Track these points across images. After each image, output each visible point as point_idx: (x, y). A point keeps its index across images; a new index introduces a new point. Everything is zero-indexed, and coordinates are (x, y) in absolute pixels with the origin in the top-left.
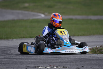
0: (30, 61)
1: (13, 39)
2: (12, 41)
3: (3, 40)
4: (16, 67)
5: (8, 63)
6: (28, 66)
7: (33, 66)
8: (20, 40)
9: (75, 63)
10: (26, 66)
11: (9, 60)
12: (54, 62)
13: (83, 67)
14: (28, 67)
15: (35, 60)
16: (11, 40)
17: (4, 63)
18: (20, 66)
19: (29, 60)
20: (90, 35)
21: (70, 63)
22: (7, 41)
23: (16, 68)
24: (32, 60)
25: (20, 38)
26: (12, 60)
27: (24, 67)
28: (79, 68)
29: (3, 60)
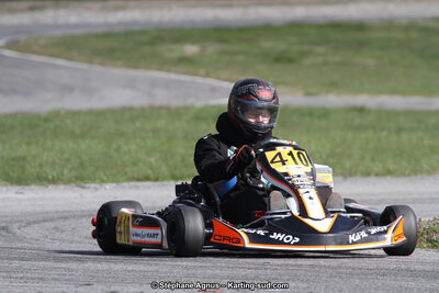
0: (133, 270)
1: (103, 181)
2: (96, 189)
3: (62, 186)
5: (42, 278)
6: (113, 288)
8: (130, 188)
9: (308, 280)
10: (107, 289)
11: (49, 264)
15: (151, 268)
16: (93, 185)
17: (21, 278)
18: (81, 289)
19: (130, 268)
20: (415, 171)
22: (78, 189)
24: (142, 268)
25: (129, 180)
26: (63, 265)
29: (26, 264)
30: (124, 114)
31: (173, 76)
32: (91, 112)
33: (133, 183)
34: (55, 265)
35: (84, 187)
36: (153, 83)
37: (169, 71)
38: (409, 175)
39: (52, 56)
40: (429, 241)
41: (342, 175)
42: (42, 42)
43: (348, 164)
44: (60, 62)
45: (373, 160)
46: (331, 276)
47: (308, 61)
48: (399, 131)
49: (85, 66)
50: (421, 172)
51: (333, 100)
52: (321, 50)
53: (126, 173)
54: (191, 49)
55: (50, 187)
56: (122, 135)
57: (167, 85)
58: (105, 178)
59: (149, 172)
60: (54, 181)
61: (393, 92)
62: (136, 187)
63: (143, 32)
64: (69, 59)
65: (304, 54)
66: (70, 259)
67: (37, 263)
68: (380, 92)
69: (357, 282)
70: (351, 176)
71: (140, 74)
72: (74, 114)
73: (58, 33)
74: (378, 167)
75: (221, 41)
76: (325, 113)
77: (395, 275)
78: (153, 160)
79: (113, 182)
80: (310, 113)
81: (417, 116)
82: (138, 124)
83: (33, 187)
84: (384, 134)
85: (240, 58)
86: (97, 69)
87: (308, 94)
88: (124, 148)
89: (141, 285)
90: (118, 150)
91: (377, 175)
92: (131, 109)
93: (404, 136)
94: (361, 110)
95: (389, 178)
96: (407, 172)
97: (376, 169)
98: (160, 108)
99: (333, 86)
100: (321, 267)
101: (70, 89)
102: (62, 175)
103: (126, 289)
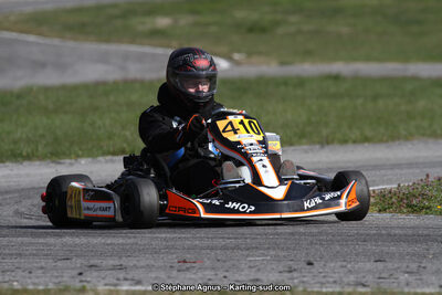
0: (111, 244)
1: (78, 156)
2: (71, 164)
3: (38, 163)
4: (42, 268)
5: (16, 254)
6: (92, 262)
7: (111, 262)
8: (107, 162)
9: (288, 249)
10: (86, 263)
11: (26, 240)
12: (202, 249)
13: (310, 264)
14: (91, 266)
15: (129, 241)
16: (68, 161)
18: (59, 264)
19: (109, 242)
20: (393, 137)
21: (269, 248)
22: (53, 165)
23: (40, 271)
24: (121, 241)
25: (104, 154)
26: (41, 240)
27: (73, 269)
28: (295, 270)
29: (5, 241)
30: (98, 89)
31: (147, 49)
32: (64, 88)
33: (109, 157)
34: (33, 240)
35: (60, 163)
36: (126, 57)
37: (142, 44)
38: (387, 141)
39: (21, 32)
40: (409, 206)
41: (319, 143)
42: (12, 18)
43: (325, 132)
44: (31, 38)
45: (350, 127)
46: (312, 243)
47: (281, 30)
48: (375, 98)
49: (56, 41)
50: (399, 139)
51: (308, 68)
52: (293, 19)
53: (101, 147)
54: (163, 22)
55: (26, 163)
56: (96, 109)
57: (141, 58)
58: (80, 153)
59: (125, 145)
60: (29, 158)
61: (368, 59)
62: (112, 161)
63: (115, 6)
64: (40, 34)
65: (277, 24)
66: (48, 234)
67: (14, 239)
68: (355, 59)
69: (338, 248)
70: (328, 143)
71: (113, 47)
72: (47, 89)
73: (29, 9)
74: (356, 134)
75: (194, 12)
76: (301, 82)
77: (375, 240)
78: (128, 133)
79: (89, 156)
80: (285, 82)
81: (393, 82)
82: (112, 98)
83: (7, 164)
84: (360, 101)
85: (213, 29)
86: (71, 44)
87: (283, 63)
88: (99, 123)
89: (120, 258)
90: (92, 124)
91: (354, 142)
92: (104, 83)
93: (381, 103)
94: (336, 78)
95: (366, 144)
96: (385, 138)
97: (353, 137)
98: (134, 81)
99: (308, 54)
100: (300, 234)
101: (42, 65)
102: (37, 150)
103: (105, 262)
